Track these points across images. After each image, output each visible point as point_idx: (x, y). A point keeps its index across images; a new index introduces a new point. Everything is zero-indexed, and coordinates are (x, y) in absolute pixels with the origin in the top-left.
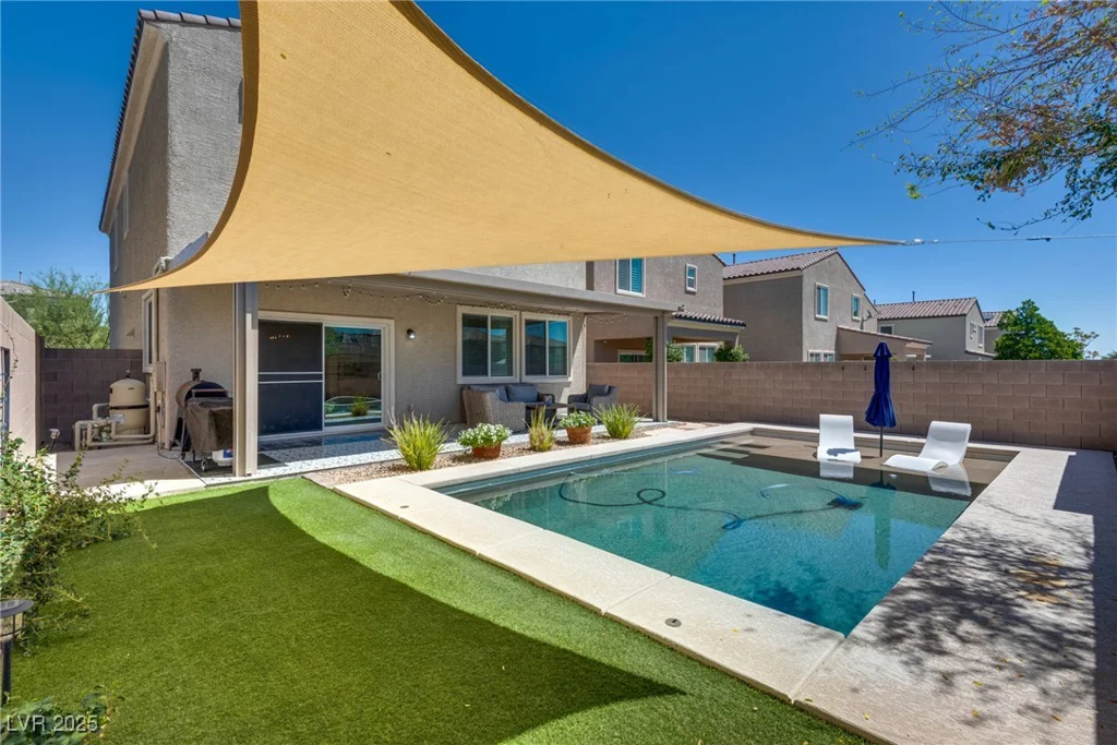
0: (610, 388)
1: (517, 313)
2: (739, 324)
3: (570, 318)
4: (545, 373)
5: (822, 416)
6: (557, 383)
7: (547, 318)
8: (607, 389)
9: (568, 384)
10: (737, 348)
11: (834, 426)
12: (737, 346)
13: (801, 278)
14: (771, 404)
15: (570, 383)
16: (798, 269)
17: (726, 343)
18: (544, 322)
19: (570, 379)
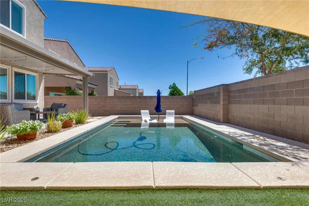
0: (64, 104)
1: (10, 67)
2: (96, 85)
3: (37, 74)
4: (25, 99)
5: (141, 111)
6: (31, 104)
7: (26, 72)
8: (63, 105)
9: (36, 104)
10: (95, 93)
11: (145, 113)
12: (95, 92)
13: (107, 74)
14: (120, 109)
15: (37, 103)
16: (107, 71)
17: (92, 91)
18: (24, 74)
19: (38, 102)
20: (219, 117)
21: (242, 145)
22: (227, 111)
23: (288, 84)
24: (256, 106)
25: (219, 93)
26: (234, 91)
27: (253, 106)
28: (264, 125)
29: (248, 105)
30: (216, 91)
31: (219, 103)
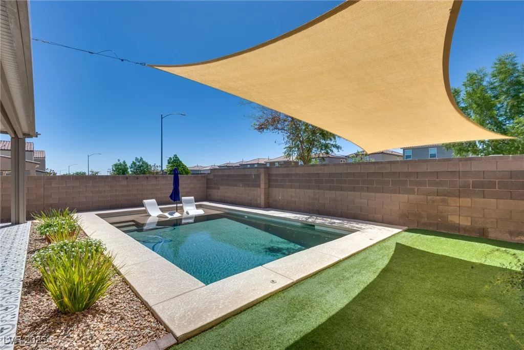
5: (144, 201)
20: (259, 202)
21: (314, 226)
22: (268, 195)
23: (331, 175)
24: (302, 190)
25: (258, 176)
26: (276, 175)
27: (298, 190)
28: (310, 207)
29: (294, 190)
30: (253, 172)
31: (259, 186)
